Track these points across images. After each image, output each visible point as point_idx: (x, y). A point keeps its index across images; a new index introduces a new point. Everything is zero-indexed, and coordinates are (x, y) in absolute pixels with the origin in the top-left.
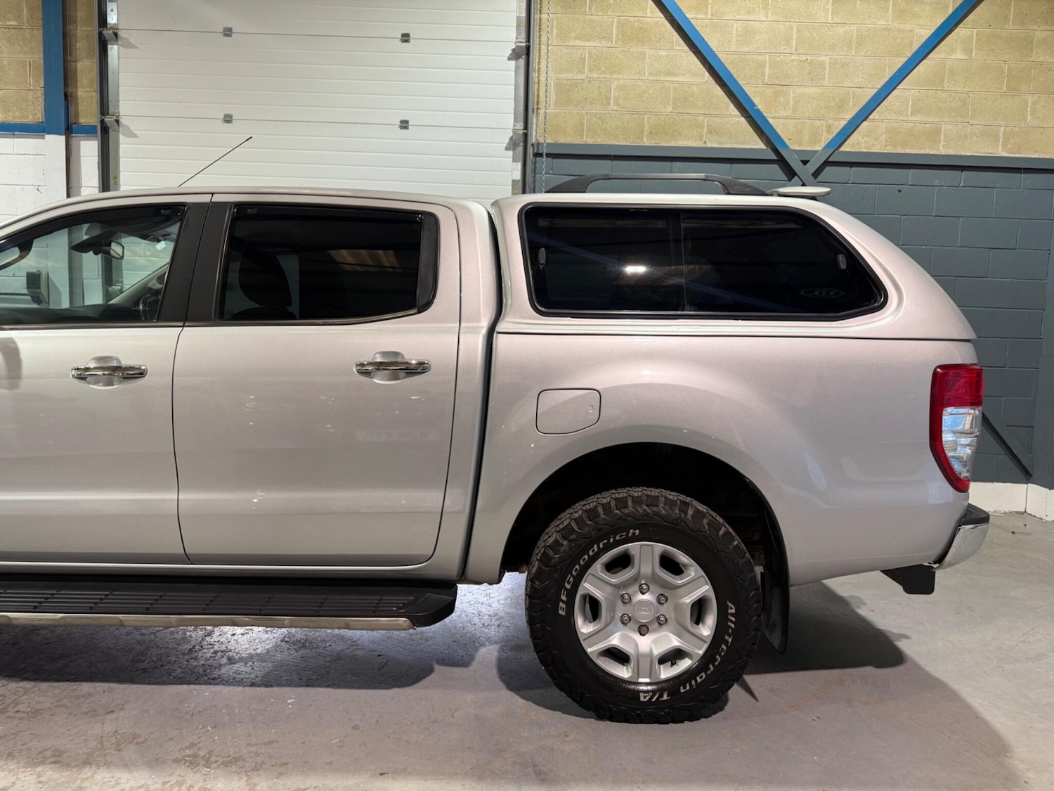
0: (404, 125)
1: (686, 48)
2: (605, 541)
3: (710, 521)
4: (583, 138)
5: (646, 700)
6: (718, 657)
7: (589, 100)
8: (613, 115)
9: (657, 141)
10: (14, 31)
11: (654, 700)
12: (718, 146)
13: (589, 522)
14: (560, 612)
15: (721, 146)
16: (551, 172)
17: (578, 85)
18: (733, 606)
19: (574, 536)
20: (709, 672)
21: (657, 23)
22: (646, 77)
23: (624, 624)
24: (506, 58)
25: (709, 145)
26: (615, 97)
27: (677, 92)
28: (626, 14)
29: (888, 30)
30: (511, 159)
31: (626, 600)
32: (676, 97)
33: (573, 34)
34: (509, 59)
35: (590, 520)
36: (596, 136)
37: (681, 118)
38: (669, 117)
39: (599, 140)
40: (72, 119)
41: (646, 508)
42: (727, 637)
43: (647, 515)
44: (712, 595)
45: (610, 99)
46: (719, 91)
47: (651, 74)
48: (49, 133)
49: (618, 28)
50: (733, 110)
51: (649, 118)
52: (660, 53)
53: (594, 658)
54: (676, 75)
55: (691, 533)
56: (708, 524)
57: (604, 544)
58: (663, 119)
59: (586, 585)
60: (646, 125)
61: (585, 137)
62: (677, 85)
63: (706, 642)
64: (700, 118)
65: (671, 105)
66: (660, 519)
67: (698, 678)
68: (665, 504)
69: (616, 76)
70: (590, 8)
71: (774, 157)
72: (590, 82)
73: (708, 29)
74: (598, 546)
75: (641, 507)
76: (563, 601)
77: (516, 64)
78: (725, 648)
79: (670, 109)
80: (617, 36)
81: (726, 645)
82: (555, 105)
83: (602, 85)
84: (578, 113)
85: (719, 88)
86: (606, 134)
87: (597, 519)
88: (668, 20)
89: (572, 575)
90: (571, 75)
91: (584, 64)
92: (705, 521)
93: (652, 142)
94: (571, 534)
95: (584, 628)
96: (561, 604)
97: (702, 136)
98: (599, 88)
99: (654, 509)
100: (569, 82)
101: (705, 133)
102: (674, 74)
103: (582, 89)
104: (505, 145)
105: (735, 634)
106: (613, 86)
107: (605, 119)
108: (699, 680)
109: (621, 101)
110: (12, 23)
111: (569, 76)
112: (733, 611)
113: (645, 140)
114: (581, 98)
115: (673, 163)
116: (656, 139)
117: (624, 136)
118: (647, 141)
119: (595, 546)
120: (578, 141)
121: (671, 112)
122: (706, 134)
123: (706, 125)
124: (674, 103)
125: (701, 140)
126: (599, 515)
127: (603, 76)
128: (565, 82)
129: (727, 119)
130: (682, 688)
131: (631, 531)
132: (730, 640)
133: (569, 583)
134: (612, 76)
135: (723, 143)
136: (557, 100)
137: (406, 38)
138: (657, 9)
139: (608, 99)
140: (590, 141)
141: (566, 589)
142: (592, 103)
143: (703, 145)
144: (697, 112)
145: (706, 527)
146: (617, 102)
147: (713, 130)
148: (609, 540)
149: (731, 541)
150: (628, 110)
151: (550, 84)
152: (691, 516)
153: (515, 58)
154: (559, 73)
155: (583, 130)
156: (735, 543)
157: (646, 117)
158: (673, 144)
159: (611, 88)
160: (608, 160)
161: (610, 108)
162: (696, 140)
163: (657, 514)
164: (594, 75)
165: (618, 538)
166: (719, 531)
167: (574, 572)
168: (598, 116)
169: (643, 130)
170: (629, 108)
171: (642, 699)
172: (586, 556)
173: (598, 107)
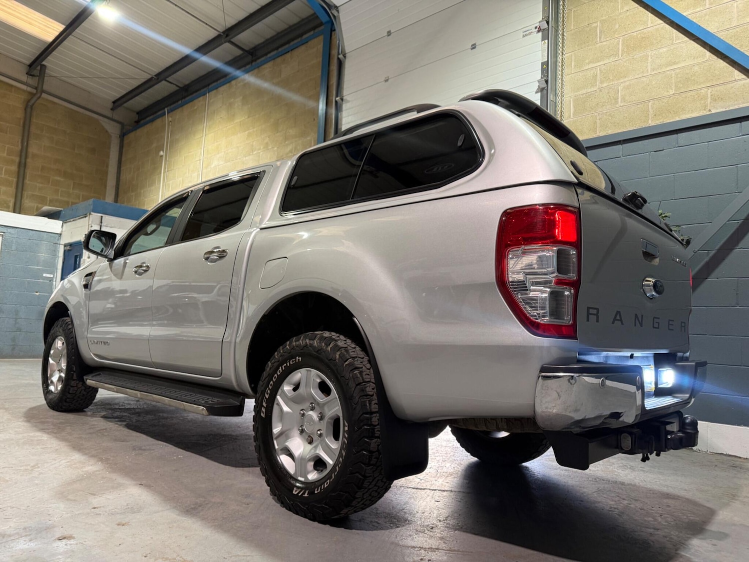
1: (686, 39)
2: (285, 365)
3: (342, 353)
5: (296, 493)
6: (337, 468)
7: (601, 104)
8: (621, 110)
9: (661, 121)
12: (724, 110)
14: (262, 414)
15: (727, 109)
17: (591, 96)
18: (347, 425)
20: (331, 480)
21: (657, 30)
22: (650, 73)
23: (300, 434)
24: (534, 92)
25: (713, 111)
26: (622, 96)
27: (679, 76)
28: (630, 32)
31: (302, 415)
32: (678, 80)
33: (587, 61)
34: (536, 92)
36: (607, 129)
37: (683, 96)
38: (671, 98)
42: (343, 452)
43: (306, 346)
44: (341, 415)
45: (618, 98)
46: (722, 64)
47: (653, 70)
49: (623, 44)
51: (654, 104)
52: (661, 50)
53: (278, 452)
54: (678, 63)
55: (326, 359)
56: (339, 355)
57: (285, 367)
58: (666, 101)
59: (279, 398)
60: (650, 110)
61: (598, 132)
62: (678, 71)
63: (335, 456)
64: (703, 91)
65: (674, 88)
66: (313, 350)
67: (325, 484)
68: (318, 340)
69: (622, 81)
70: (600, 38)
72: (601, 91)
73: (707, 17)
74: (282, 368)
76: (264, 407)
77: (541, 94)
78: (341, 461)
80: (623, 51)
81: (342, 459)
82: (574, 115)
83: (611, 90)
84: (592, 116)
85: (722, 61)
86: (615, 126)
88: (667, 24)
89: (269, 388)
90: (586, 90)
91: (596, 80)
92: (338, 353)
93: (657, 122)
96: (263, 409)
97: (706, 106)
98: (608, 93)
99: (311, 342)
100: (584, 96)
101: (709, 103)
102: (674, 63)
103: (595, 98)
105: (346, 449)
106: (620, 88)
107: (614, 115)
109: (627, 98)
111: (584, 91)
112: (347, 429)
113: (650, 122)
114: (593, 105)
115: (679, 134)
116: (660, 119)
117: (631, 124)
118: (653, 122)
119: (280, 368)
120: (594, 136)
121: (674, 94)
122: (710, 103)
123: (709, 96)
124: (676, 86)
125: (705, 109)
127: (612, 83)
128: (581, 96)
129: (731, 85)
130: (316, 489)
131: (297, 357)
132: (344, 455)
133: (267, 394)
134: (619, 81)
135: (729, 106)
136: (575, 111)
138: (657, 19)
139: (616, 99)
140: (602, 134)
141: (266, 398)
142: (603, 106)
143: (710, 113)
144: (700, 87)
145: (338, 356)
146: (623, 99)
147: (717, 98)
148: (287, 364)
149: (351, 370)
150: (634, 102)
151: (570, 101)
152: (331, 348)
153: (540, 90)
154: (577, 92)
155: (597, 127)
156: (355, 372)
157: (650, 104)
158: (677, 119)
159: (618, 90)
160: (619, 144)
161: (618, 106)
162: (700, 110)
163: (311, 345)
164: (605, 85)
165: (291, 363)
166: (346, 361)
167: (270, 386)
168: (608, 114)
169: (648, 114)
170: (635, 100)
171: (294, 492)
172: (276, 375)
173: (608, 107)
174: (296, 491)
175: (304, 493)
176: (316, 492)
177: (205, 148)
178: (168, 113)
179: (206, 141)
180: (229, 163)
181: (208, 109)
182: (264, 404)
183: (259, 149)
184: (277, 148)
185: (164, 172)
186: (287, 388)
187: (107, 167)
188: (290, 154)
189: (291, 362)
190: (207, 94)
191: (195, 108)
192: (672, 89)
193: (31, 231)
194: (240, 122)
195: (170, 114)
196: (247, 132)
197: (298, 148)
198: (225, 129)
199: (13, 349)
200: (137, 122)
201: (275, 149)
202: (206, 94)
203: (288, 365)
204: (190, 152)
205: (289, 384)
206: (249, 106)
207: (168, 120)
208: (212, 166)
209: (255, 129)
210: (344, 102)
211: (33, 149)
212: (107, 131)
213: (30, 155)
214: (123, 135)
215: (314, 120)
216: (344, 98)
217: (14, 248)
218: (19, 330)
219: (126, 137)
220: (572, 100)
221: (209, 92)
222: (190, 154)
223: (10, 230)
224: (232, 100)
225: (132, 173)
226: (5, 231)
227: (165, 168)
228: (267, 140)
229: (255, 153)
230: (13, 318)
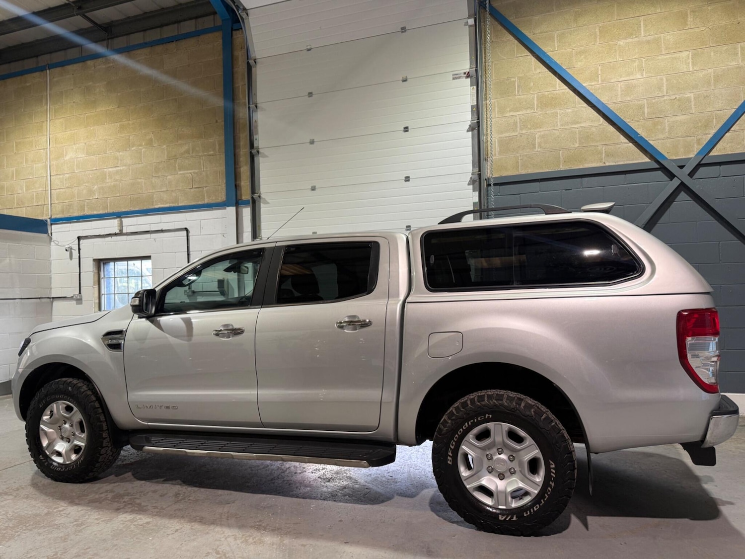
0: (407, 179)
1: (585, 105)
2: (472, 421)
3: (536, 410)
4: (519, 171)
5: (503, 519)
6: (546, 495)
7: (521, 147)
8: (538, 154)
9: (570, 166)
10: (212, 157)
11: (507, 519)
12: (614, 164)
13: (462, 410)
14: (448, 462)
15: (616, 164)
16: (499, 194)
17: (514, 139)
18: (553, 463)
19: (454, 418)
20: (541, 505)
21: (563, 93)
22: (559, 127)
23: (490, 472)
24: (466, 130)
25: (607, 164)
26: (538, 143)
27: (582, 133)
28: (542, 91)
29: (740, 68)
30: (472, 190)
31: (490, 458)
32: (581, 137)
33: (508, 109)
34: (468, 131)
35: (463, 408)
36: (528, 168)
37: (585, 149)
38: (577, 150)
39: (530, 171)
40: (239, 198)
41: (495, 401)
42: (551, 483)
43: (495, 405)
44: (540, 456)
46: (611, 129)
47: (562, 125)
48: (228, 206)
49: (537, 101)
50: (622, 139)
51: (563, 152)
52: (567, 111)
53: (471, 491)
54: (580, 123)
55: (523, 417)
57: (471, 423)
58: (572, 152)
59: (464, 447)
60: (561, 157)
62: (581, 129)
63: (539, 486)
64: (599, 147)
65: (578, 142)
66: (504, 408)
67: (535, 508)
68: (507, 399)
69: (538, 130)
70: (518, 92)
71: (657, 166)
72: (521, 136)
73: (600, 91)
74: (468, 424)
75: (492, 401)
76: (450, 456)
77: (472, 133)
78: (550, 489)
79: (577, 145)
80: (537, 105)
81: (551, 488)
83: (529, 137)
84: (514, 156)
85: (611, 127)
86: (534, 166)
87: (467, 408)
88: (571, 90)
89: (454, 440)
90: (509, 134)
91: (516, 126)
92: (532, 410)
94: (453, 416)
95: (464, 473)
96: (449, 458)
97: (602, 159)
98: (527, 139)
99: (500, 402)
100: (507, 138)
101: (604, 157)
102: (578, 123)
103: (516, 141)
104: (468, 182)
105: (555, 480)
106: (537, 136)
107: (533, 157)
108: (535, 509)
109: (543, 145)
110: (212, 153)
111: (507, 135)
112: (553, 466)
113: (561, 167)
114: (516, 147)
115: (583, 179)
116: (569, 165)
117: (546, 166)
118: (563, 167)
119: (466, 424)
120: (517, 173)
121: (578, 147)
123: (604, 152)
124: (580, 141)
125: (601, 162)
126: (468, 405)
127: (530, 131)
128: (505, 139)
129: (619, 146)
130: (525, 513)
131: (487, 415)
132: (553, 485)
133: (452, 445)
134: (536, 130)
135: (618, 162)
136: (501, 150)
137: (406, 129)
138: (563, 84)
139: (534, 145)
140: (523, 172)
141: (451, 449)
142: (524, 149)
143: (605, 165)
144: (596, 144)
145: (533, 413)
146: (540, 146)
147: (609, 154)
148: (474, 421)
149: (549, 423)
150: (548, 149)
151: (495, 141)
152: (523, 406)
153: (471, 129)
154: (501, 134)
155: (519, 166)
156: (553, 424)
157: (561, 152)
158: (581, 167)
159: (535, 138)
160: (538, 182)
161: (535, 150)
162: (597, 162)
163: (501, 405)
164: (524, 132)
165: (479, 419)
166: (542, 416)
167: (455, 439)
168: (528, 156)
169: (560, 161)
171: (500, 518)
172: (461, 430)
173: (527, 150)
174: (502, 517)
175: (512, 517)
176: (525, 515)
177: (51, 136)
179: (51, 127)
180: (93, 157)
181: (51, 89)
182: (450, 454)
183: (141, 145)
184: (167, 146)
188: (187, 155)
190: (48, 71)
191: (28, 84)
194: (107, 110)
196: (118, 124)
197: (197, 149)
198: (82, 116)
201: (164, 147)
202: (46, 70)
206: (119, 94)
209: (131, 122)
210: (258, 110)
215: (217, 121)
216: (258, 105)
220: (497, 140)
221: (49, 69)
222: (26, 140)
224: (91, 83)
228: (151, 136)
229: (133, 149)
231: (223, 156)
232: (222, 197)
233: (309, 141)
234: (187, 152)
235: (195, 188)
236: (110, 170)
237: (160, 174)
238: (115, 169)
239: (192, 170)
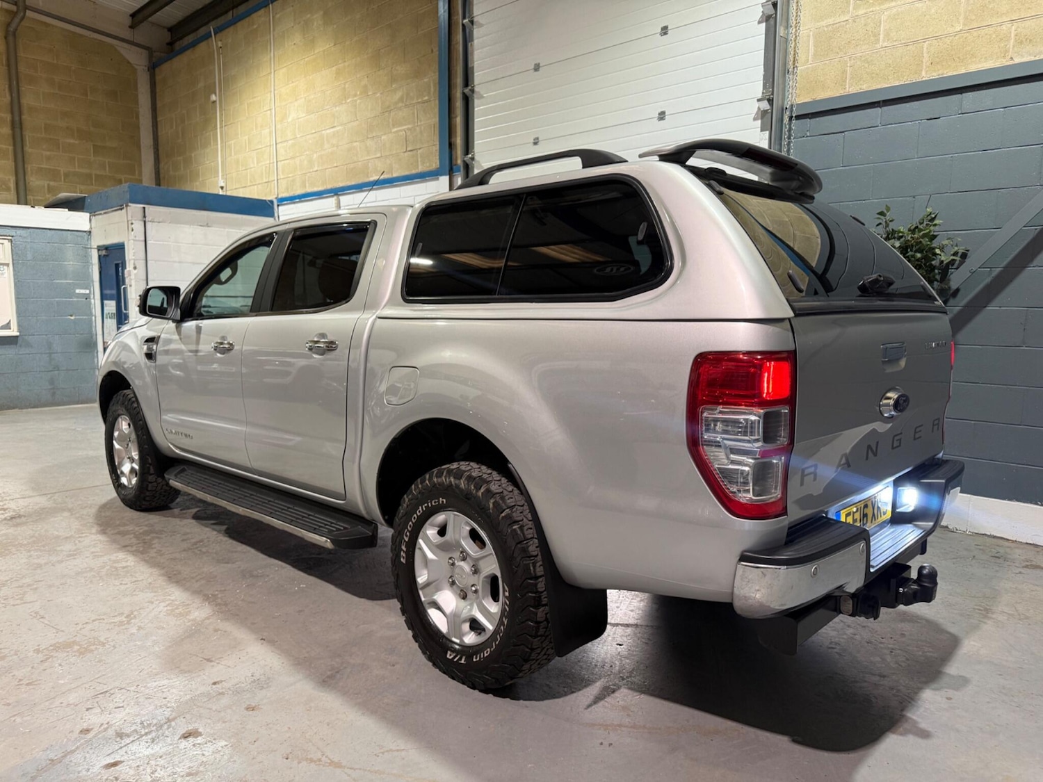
0: (662, 116)
2: (426, 505)
3: (496, 501)
5: (451, 658)
6: (498, 637)
7: (853, 42)
8: (883, 53)
9: (940, 72)
10: (426, 104)
11: (456, 661)
12: (1033, 58)
13: (420, 486)
14: (402, 560)
15: (1037, 58)
16: (808, 134)
17: (840, 28)
18: (507, 590)
19: (411, 496)
20: (492, 649)
23: (450, 586)
24: (757, 22)
25: (1017, 60)
26: (885, 30)
30: (759, 129)
31: (452, 564)
32: (970, 8)
34: (760, 22)
36: (861, 82)
37: (975, 34)
38: (957, 37)
39: (863, 87)
40: (454, 162)
41: (453, 480)
42: (505, 620)
43: (451, 485)
44: (500, 575)
45: (879, 34)
48: (441, 175)
51: (930, 45)
53: (425, 606)
56: (493, 503)
57: (426, 508)
58: (948, 43)
59: (421, 544)
60: (925, 55)
61: (847, 86)
63: (495, 621)
64: (1004, 27)
65: (962, 21)
66: (460, 492)
67: (485, 652)
68: (466, 478)
72: (854, 21)
74: (423, 508)
76: (404, 552)
77: (765, 25)
79: (959, 27)
81: (504, 629)
82: (813, 59)
83: (869, 21)
84: (840, 61)
86: (872, 78)
89: (408, 530)
90: (833, 19)
92: (492, 501)
93: (934, 74)
95: (420, 577)
96: (402, 553)
97: (1007, 51)
98: (865, 25)
99: (457, 482)
100: (830, 28)
101: (1011, 47)
103: (845, 32)
104: (753, 115)
105: (508, 618)
106: (883, 18)
107: (872, 61)
108: (486, 655)
109: (893, 34)
110: (426, 98)
111: (830, 21)
112: (508, 595)
113: (923, 73)
114: (843, 43)
115: (964, 94)
116: (939, 69)
117: (896, 75)
118: (928, 74)
119: (420, 507)
120: (841, 93)
121: (961, 30)
122: (1014, 46)
123: (1013, 35)
124: (966, 18)
125: (1004, 57)
127: (871, 10)
128: (826, 29)
130: (474, 657)
131: (441, 499)
132: (505, 624)
133: (407, 536)
134: (882, 7)
136: (816, 52)
137: (665, 30)
139: (876, 35)
140: (853, 90)
141: (405, 541)
142: (857, 45)
143: (1011, 63)
144: (1000, 20)
145: (491, 505)
146: (887, 35)
147: (1024, 40)
148: (428, 504)
149: (510, 525)
150: (903, 42)
151: (809, 36)
152: (482, 493)
153: (765, 20)
154: (818, 22)
155: (846, 78)
156: (514, 527)
157: (926, 45)
158: (963, 71)
159: (880, 22)
160: (877, 107)
161: (878, 46)
162: (998, 58)
163: (457, 486)
164: (861, 12)
165: (433, 504)
166: (502, 513)
167: (409, 528)
168: (863, 58)
169: (922, 61)
170: (903, 39)
171: (448, 656)
172: (415, 515)
173: (864, 47)
174: (450, 655)
175: (460, 659)
176: (474, 660)
177: (276, 92)
178: (215, 34)
179: (276, 81)
180: (312, 116)
181: (274, 30)
182: (404, 548)
183: (355, 95)
184: (381, 94)
185: (221, 127)
186: (431, 532)
187: (137, 117)
188: (400, 105)
189: (433, 502)
190: (271, 5)
191: (255, 27)
192: (959, 23)
193: (49, 231)
194: (324, 51)
195: (217, 35)
196: (334, 68)
197: (411, 94)
198: (302, 62)
199: (54, 394)
200: (171, 44)
201: (378, 95)
202: (269, 4)
203: (430, 505)
204: (255, 97)
205: (433, 525)
206: (335, 26)
207: (217, 46)
208: (290, 120)
209: (346, 64)
210: (475, 27)
211: (28, 100)
212: (129, 62)
213: (25, 110)
214: (153, 67)
215: (432, 51)
216: (475, 19)
217: (29, 257)
218: (57, 368)
219: (157, 70)
220: (811, 33)
221: (272, 3)
222: (255, 100)
223: (20, 232)
224: (309, 16)
225: (174, 127)
226: (14, 234)
227: (221, 121)
228: (365, 81)
229: (348, 101)
230: (47, 353)
231: (437, 102)
232: (434, 164)
233: (533, 67)
234: (401, 100)
235: (410, 151)
236: (328, 131)
237: (374, 134)
238: (332, 130)
239: (405, 125)
